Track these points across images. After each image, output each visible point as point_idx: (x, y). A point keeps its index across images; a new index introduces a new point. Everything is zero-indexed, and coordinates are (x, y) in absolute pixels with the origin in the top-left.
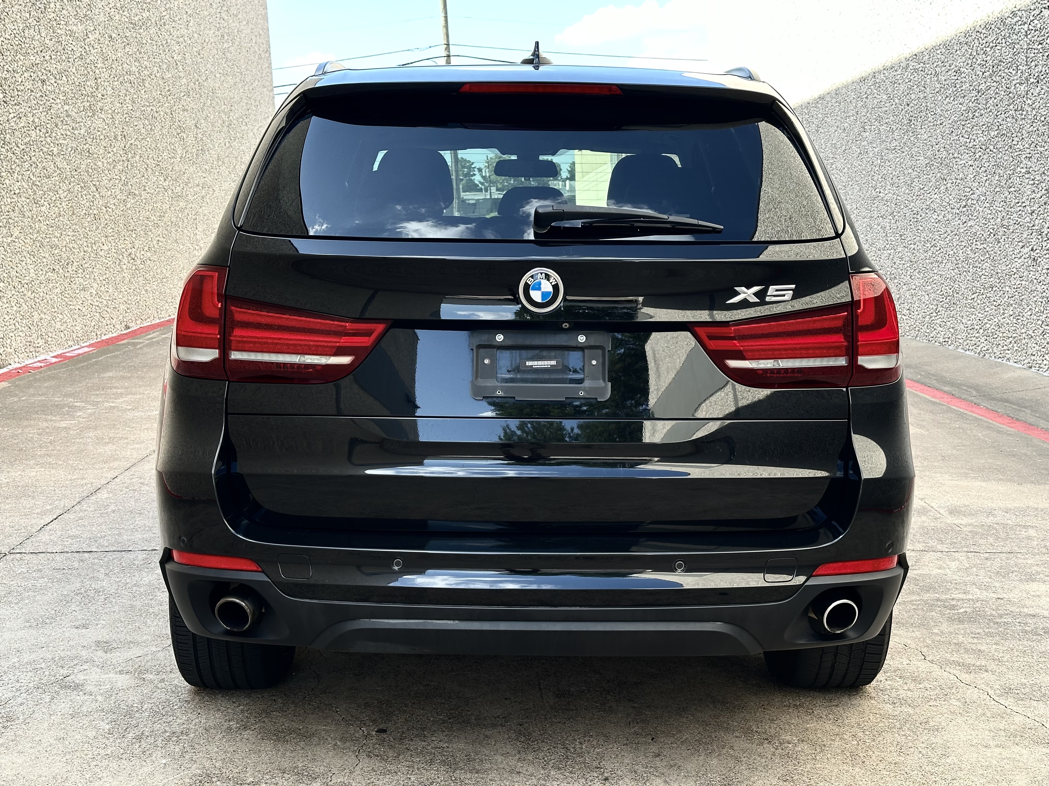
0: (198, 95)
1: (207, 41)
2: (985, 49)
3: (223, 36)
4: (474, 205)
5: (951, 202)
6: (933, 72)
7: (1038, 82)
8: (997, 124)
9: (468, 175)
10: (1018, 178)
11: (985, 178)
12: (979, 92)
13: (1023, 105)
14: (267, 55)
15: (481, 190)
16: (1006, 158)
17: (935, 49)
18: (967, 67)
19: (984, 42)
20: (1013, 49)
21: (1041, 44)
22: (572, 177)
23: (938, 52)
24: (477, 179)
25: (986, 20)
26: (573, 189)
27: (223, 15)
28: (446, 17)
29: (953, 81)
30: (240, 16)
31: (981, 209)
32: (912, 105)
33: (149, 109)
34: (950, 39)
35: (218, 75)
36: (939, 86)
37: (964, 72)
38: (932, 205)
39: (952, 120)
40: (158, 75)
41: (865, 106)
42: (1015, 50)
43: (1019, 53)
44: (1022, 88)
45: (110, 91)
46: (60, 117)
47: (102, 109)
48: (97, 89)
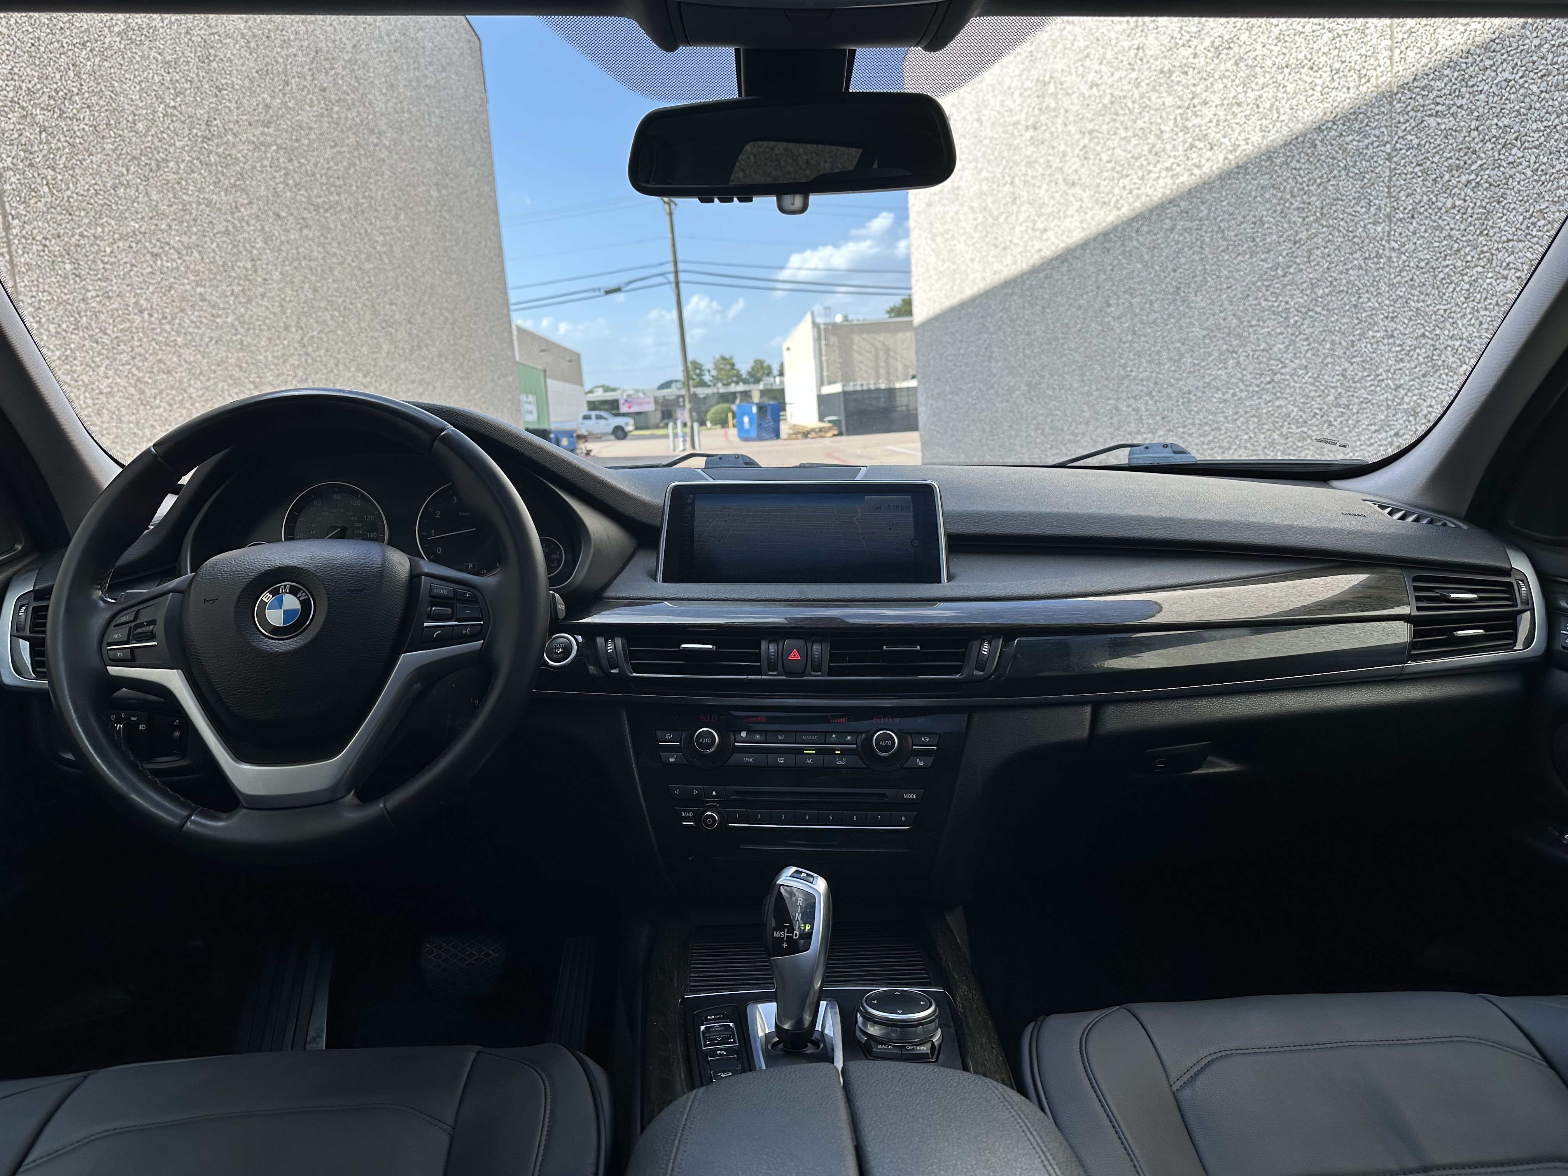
0: (412, 291)
1: (423, 236)
2: (1306, 188)
3: (444, 235)
4: (705, 398)
5: (1245, 378)
6: (1216, 229)
7: (1413, 217)
8: (1330, 279)
9: (699, 375)
10: (1369, 346)
11: (1306, 348)
12: (1295, 243)
13: (1381, 251)
14: (500, 259)
15: (709, 386)
16: (1345, 320)
18: (1274, 215)
19: (1306, 179)
20: (1363, 181)
21: (1420, 165)
22: (781, 374)
23: (1224, 203)
24: (707, 378)
26: (782, 383)
27: (444, 214)
28: (673, 239)
29: (1249, 235)
30: (465, 218)
31: (1298, 385)
32: (1181, 270)
33: (340, 301)
35: (438, 272)
36: (1225, 243)
37: (1269, 222)
38: (1213, 383)
39: (1247, 281)
40: (354, 264)
41: (1109, 279)
42: (1366, 181)
43: (1373, 184)
44: (1379, 229)
45: (276, 275)
46: (188, 301)
47: (263, 296)
48: (255, 271)
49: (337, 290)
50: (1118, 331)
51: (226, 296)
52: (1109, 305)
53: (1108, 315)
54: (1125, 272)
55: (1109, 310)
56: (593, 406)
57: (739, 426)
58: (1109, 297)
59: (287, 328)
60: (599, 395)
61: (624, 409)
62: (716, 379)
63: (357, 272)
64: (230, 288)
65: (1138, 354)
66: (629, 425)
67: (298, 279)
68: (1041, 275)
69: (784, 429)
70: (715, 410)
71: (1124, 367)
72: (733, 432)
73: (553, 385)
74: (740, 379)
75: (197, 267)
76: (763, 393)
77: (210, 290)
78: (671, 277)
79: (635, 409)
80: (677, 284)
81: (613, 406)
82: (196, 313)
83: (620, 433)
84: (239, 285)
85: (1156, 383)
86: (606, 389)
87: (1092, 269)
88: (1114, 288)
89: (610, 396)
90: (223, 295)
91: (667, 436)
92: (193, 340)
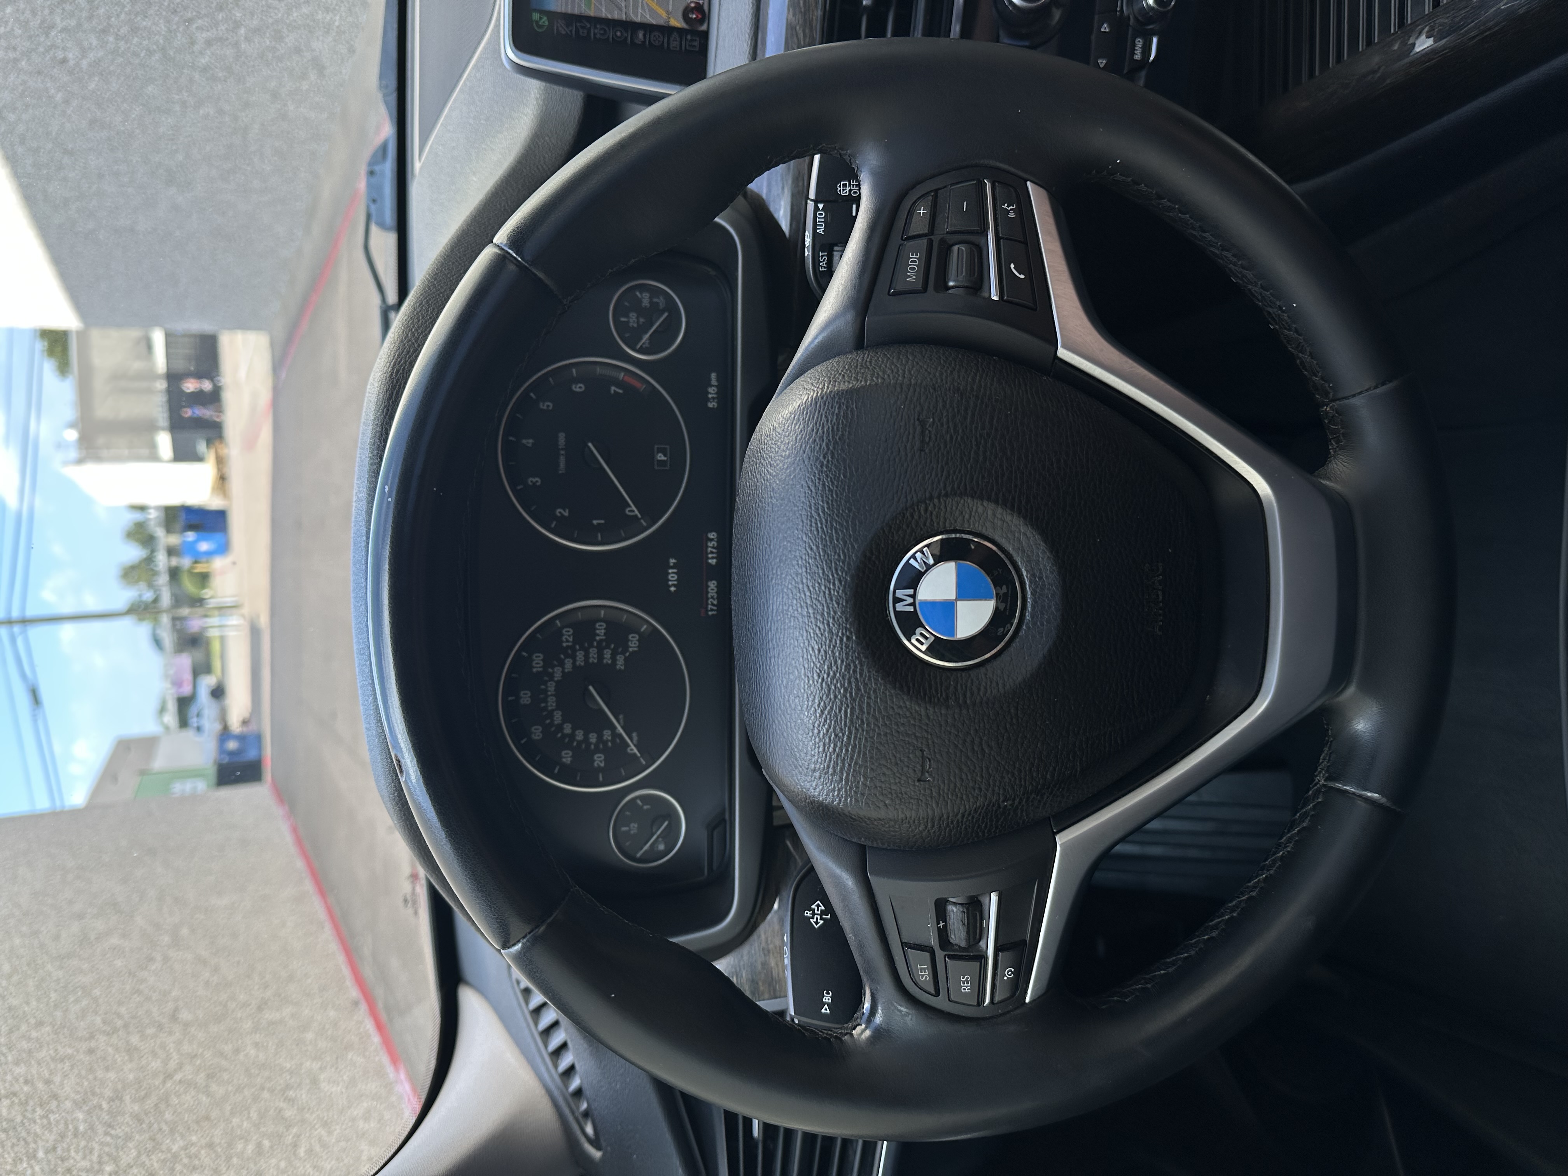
15: (159, 593)
45: (20, 1070)
46: (56, 1166)
47: (48, 1082)
48: (15, 1094)
49: (38, 1000)
50: (101, 54)
51: (50, 1123)
52: (64, 61)
53: (78, 64)
54: (18, 32)
55: (72, 63)
56: (183, 723)
57: (210, 554)
58: (53, 58)
59: (91, 1051)
60: (171, 718)
61: (187, 690)
62: (151, 585)
63: (15, 978)
64: (38, 1121)
65: (134, 30)
66: (208, 682)
67: (25, 1045)
68: (20, 150)
69: (215, 503)
70: (189, 586)
71: (150, 53)
72: (218, 564)
73: (159, 763)
74: (149, 560)
75: (10, 1160)
76: (169, 530)
77: (40, 1143)
78: (16, 629)
79: (188, 676)
80: (25, 622)
81: (184, 704)
82: (73, 1154)
83: (218, 693)
84: (34, 1111)
85: (175, 12)
86: (162, 710)
87: (12, 77)
88: (41, 49)
89: (172, 706)
90: (48, 1127)
91: (222, 639)
92: (109, 1155)
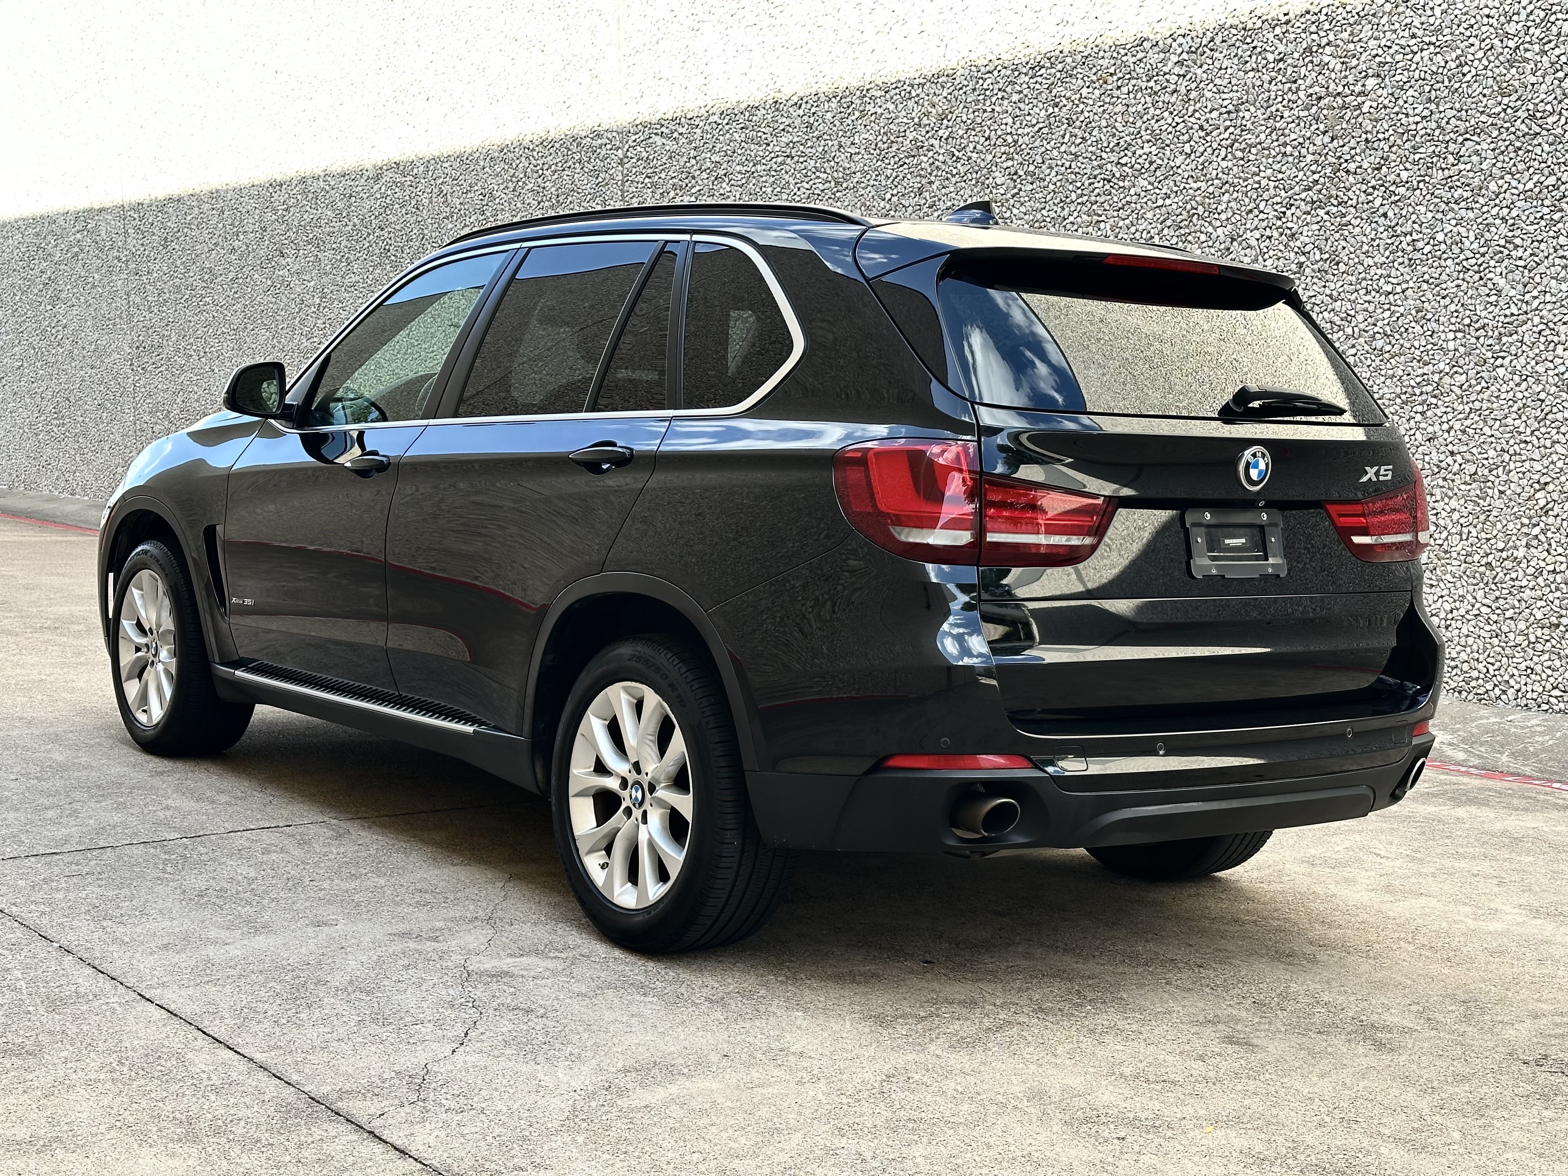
2: (540, 172)
6: (436, 191)
17: (437, 160)
19: (540, 162)
20: (597, 178)
21: (650, 177)
23: (446, 165)
25: (542, 135)
29: (478, 207)
34: (469, 151)
42: (600, 179)
43: (607, 184)
